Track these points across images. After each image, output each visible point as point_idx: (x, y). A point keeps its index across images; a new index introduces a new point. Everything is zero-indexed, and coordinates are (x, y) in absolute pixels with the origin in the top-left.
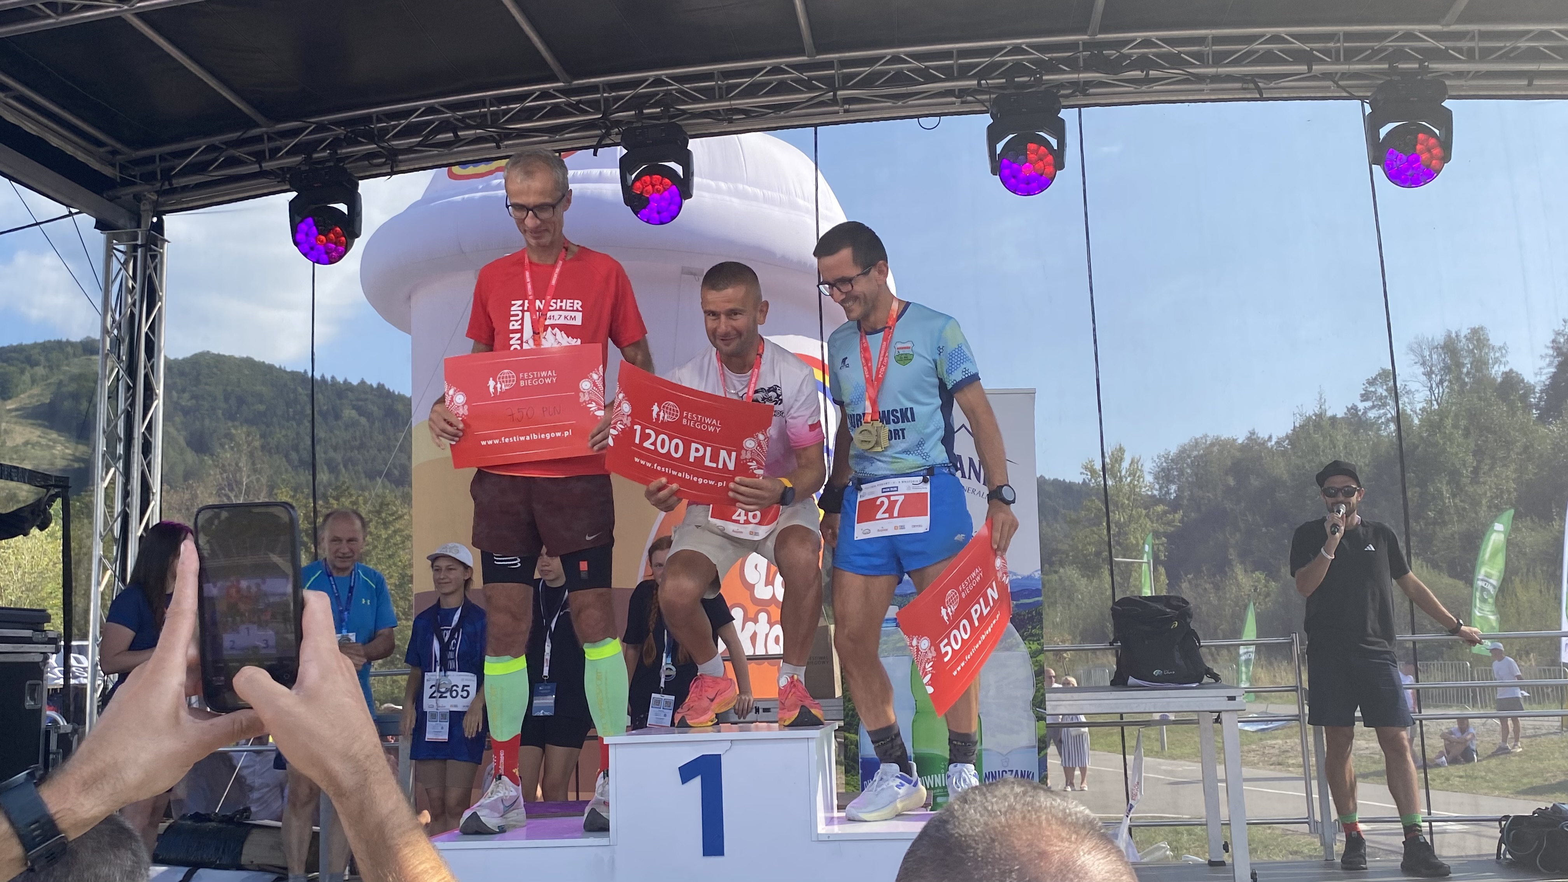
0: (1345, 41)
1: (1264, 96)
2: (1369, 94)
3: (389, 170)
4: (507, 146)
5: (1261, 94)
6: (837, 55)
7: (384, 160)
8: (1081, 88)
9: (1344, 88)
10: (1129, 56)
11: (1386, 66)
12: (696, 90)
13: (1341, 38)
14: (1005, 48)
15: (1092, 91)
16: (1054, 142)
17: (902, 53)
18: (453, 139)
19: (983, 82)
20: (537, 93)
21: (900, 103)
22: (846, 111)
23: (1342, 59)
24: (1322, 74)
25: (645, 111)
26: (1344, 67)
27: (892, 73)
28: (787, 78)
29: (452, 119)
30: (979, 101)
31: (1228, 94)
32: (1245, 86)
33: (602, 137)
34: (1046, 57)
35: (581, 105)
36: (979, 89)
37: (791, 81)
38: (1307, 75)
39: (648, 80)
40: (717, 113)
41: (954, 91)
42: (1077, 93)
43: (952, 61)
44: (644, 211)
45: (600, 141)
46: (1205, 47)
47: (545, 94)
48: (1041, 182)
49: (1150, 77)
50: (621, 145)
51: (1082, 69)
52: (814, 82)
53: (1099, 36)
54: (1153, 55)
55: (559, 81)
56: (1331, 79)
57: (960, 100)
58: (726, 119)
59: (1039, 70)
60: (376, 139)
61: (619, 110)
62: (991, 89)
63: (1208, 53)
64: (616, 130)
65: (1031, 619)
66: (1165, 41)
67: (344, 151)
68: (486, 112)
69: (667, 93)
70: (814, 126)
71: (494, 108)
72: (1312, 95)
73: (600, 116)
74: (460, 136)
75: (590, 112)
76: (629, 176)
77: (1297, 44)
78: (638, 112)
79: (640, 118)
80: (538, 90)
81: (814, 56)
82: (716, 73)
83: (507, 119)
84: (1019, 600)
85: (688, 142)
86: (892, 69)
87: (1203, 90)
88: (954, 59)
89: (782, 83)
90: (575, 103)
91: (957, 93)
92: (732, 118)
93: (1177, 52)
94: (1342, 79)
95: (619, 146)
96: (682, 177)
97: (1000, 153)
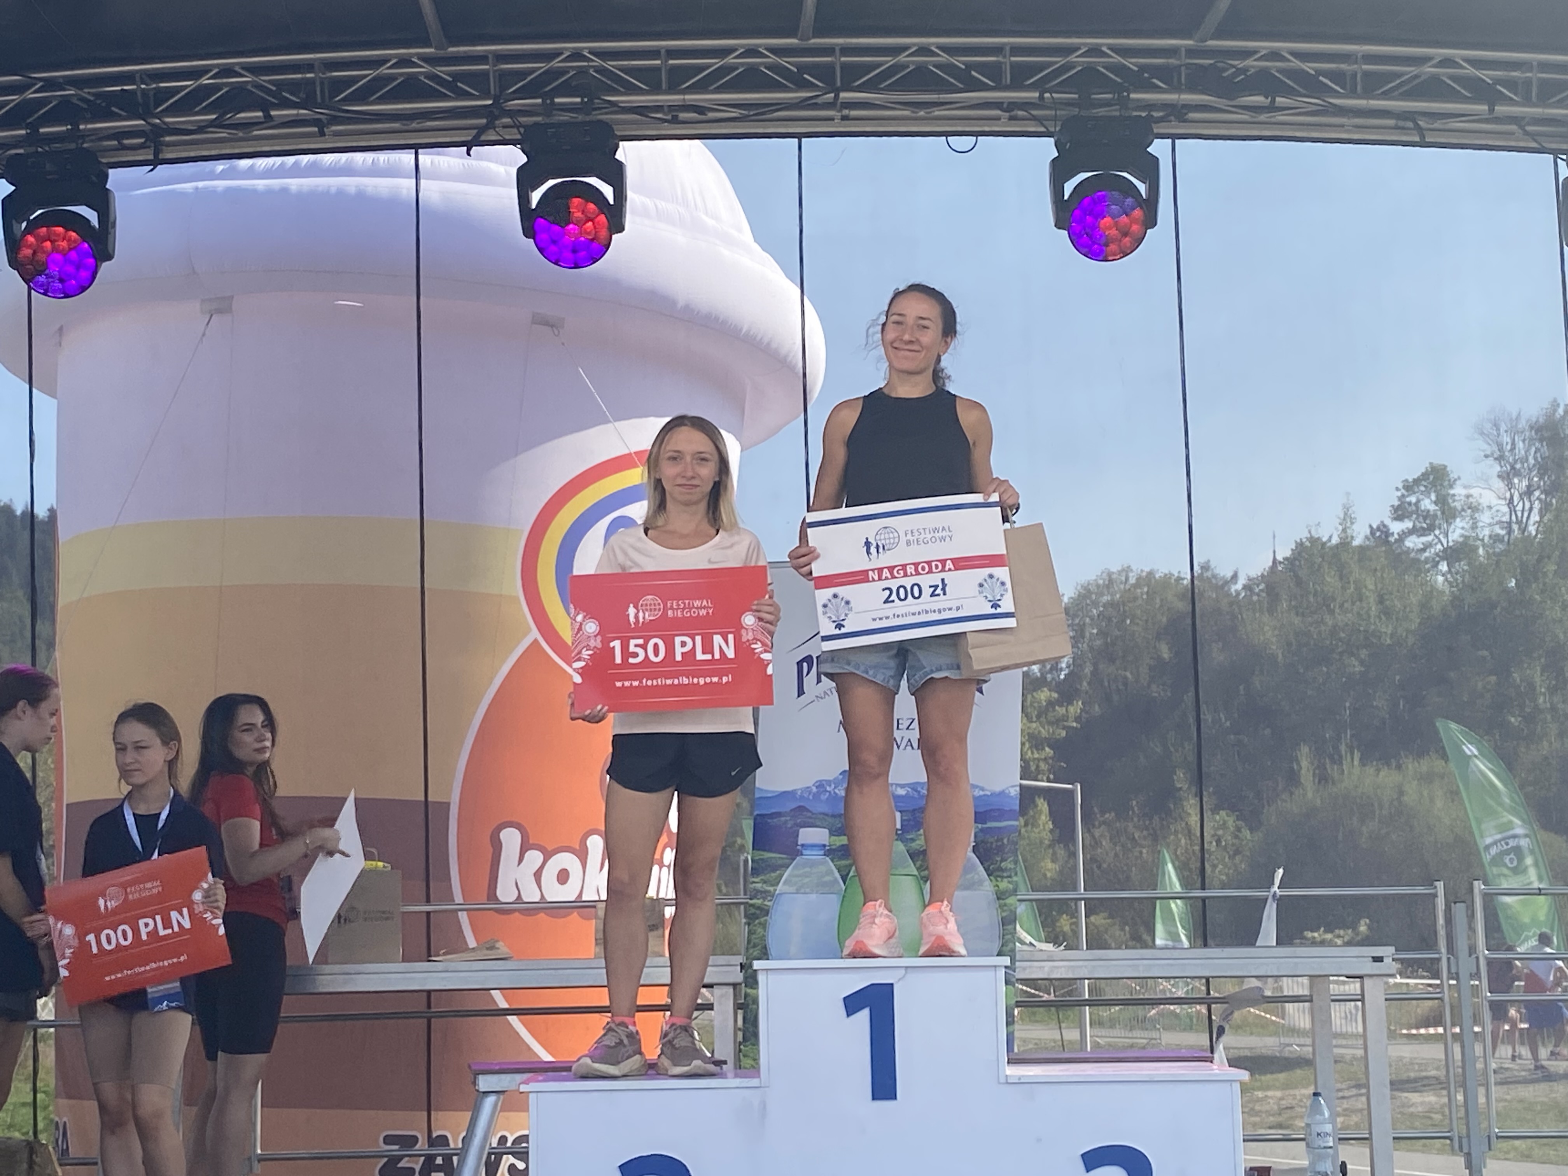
0: (1539, 72)
1: (1428, 140)
2: (1565, 147)
3: (151, 157)
4: (336, 134)
5: (1423, 136)
6: (841, 41)
7: (142, 140)
8: (1179, 112)
9: (1533, 136)
10: (1244, 70)
12: (624, 70)
13: (1536, 69)
14: (1079, 49)
15: (1192, 115)
16: (1142, 187)
17: (933, 44)
18: (262, 120)
19: (1047, 95)
20: (394, 61)
21: (922, 113)
22: (844, 118)
23: (1534, 99)
24: (1507, 117)
25: (557, 100)
26: (1540, 110)
27: (912, 67)
28: (761, 64)
29: (249, 87)
30: (1034, 119)
31: (1375, 133)
32: (1400, 123)
33: (482, 130)
34: (1131, 63)
35: (459, 84)
36: (1040, 104)
37: (766, 68)
38: (1487, 117)
39: (562, 54)
40: (658, 108)
41: (1002, 103)
42: (1172, 118)
43: (1000, 59)
44: (553, 248)
45: (478, 135)
46: (1349, 65)
47: (404, 62)
48: (1122, 244)
49: (1277, 105)
50: (515, 145)
51: (1183, 87)
52: (805, 76)
53: (1211, 43)
54: (1277, 71)
55: (430, 46)
56: (1516, 125)
57: (1007, 114)
58: (669, 117)
59: (1126, 85)
60: (141, 111)
61: (517, 95)
62: (1056, 105)
63: (1354, 75)
64: (507, 120)
65: (1000, 849)
66: (1296, 54)
67: (90, 126)
68: (311, 82)
69: (582, 71)
70: (799, 136)
71: (321, 75)
72: (1490, 143)
73: (490, 102)
74: (270, 116)
75: (474, 95)
76: (532, 192)
77: (1470, 71)
78: (548, 101)
79: (550, 109)
80: (395, 56)
81: (809, 39)
82: (663, 52)
83: (346, 97)
84: (986, 823)
85: (617, 147)
86: (913, 62)
87: (1343, 126)
88: (1005, 57)
89: (752, 70)
90: (450, 79)
91: (1005, 105)
92: (677, 116)
93: (1313, 73)
94: (1529, 124)
95: (512, 146)
96: (612, 202)
97: (1070, 196)
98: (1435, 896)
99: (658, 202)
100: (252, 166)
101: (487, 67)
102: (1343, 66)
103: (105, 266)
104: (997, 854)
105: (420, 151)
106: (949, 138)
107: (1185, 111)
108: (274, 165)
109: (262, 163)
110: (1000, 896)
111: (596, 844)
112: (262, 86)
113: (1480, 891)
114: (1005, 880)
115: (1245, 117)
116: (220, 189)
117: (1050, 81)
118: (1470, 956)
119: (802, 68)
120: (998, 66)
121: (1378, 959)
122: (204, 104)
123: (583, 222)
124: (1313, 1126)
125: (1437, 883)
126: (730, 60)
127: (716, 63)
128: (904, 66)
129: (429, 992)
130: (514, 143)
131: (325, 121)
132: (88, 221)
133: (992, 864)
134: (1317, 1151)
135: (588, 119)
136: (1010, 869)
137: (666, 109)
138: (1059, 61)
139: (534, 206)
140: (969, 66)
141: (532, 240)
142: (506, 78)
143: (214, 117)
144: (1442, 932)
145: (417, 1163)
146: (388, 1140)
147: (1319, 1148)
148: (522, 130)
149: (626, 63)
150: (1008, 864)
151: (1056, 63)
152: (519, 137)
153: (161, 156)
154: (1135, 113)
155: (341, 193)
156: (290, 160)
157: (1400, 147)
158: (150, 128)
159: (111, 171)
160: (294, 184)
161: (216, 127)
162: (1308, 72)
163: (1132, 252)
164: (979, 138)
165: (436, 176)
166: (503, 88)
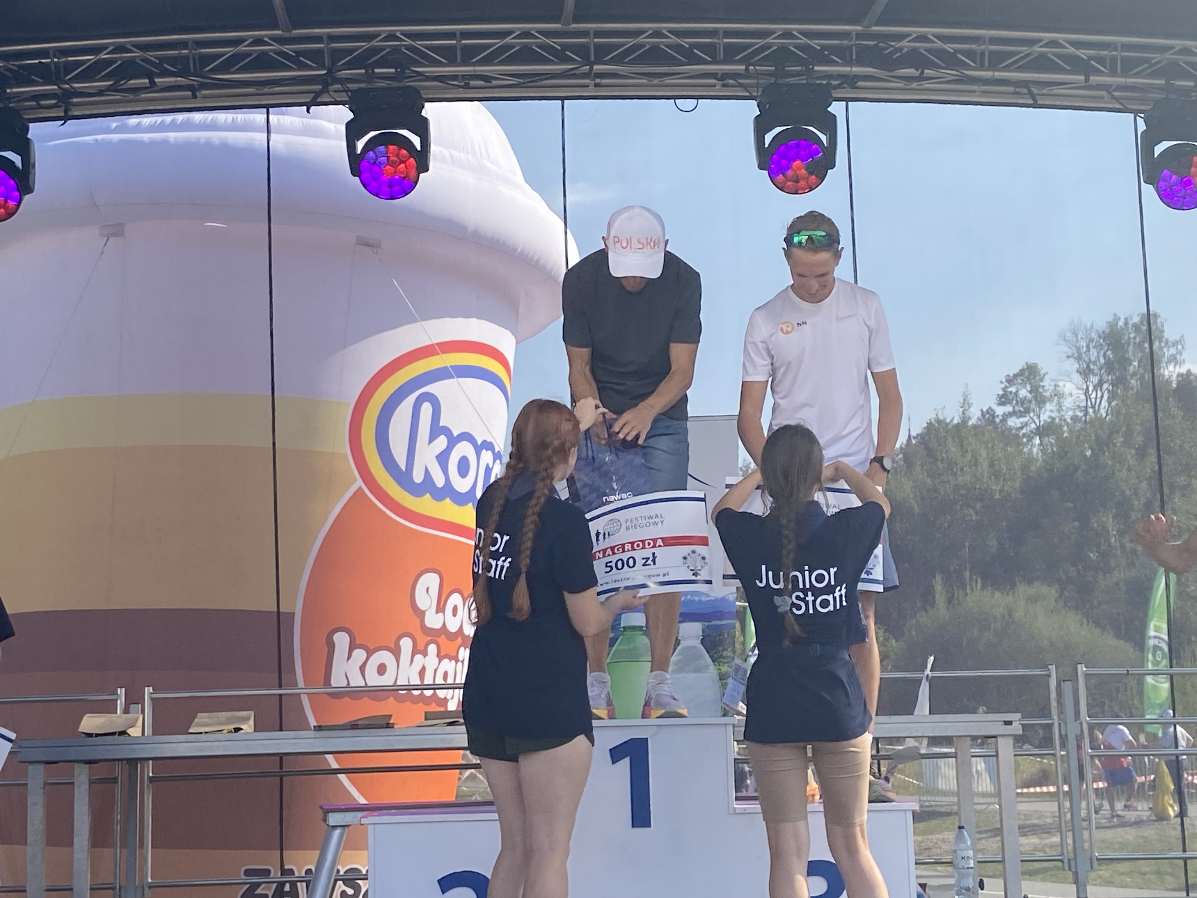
0: (1122, 51)
1: (1038, 103)
2: (1142, 107)
3: (62, 114)
4: (205, 97)
5: (1035, 100)
6: (594, 26)
7: (55, 101)
8: (851, 81)
9: (1118, 100)
10: (900, 49)
11: (1163, 82)
12: (428, 48)
13: (1119, 48)
14: (775, 32)
15: (860, 84)
16: (823, 138)
17: (665, 28)
18: (149, 85)
19: (751, 68)
20: (251, 40)
21: (656, 81)
22: (596, 85)
23: (1118, 71)
24: (1099, 85)
25: (377, 70)
26: (1123, 80)
27: (648, 47)
28: (533, 43)
29: (138, 60)
30: (741, 85)
31: (1000, 97)
32: (1018, 90)
33: (318, 94)
34: (815, 43)
35: (301, 58)
36: (746, 74)
37: (536, 46)
38: (1084, 84)
39: (380, 35)
40: (455, 77)
41: (717, 74)
42: (846, 85)
43: (716, 41)
44: (374, 184)
45: (315, 98)
46: (980, 46)
47: (259, 41)
48: (809, 181)
49: (925, 75)
50: (344, 105)
51: (854, 62)
52: (567, 53)
53: (874, 28)
54: (925, 50)
55: (279, 30)
56: (1106, 91)
57: (721, 82)
58: (462, 84)
59: (811, 60)
60: (54, 78)
61: (346, 67)
62: (758, 75)
63: (983, 54)
64: (338, 86)
65: (721, 642)
66: (940, 37)
67: (15, 90)
68: (186, 58)
69: (396, 50)
70: (563, 99)
71: (194, 51)
72: (1086, 105)
73: (325, 72)
74: (154, 82)
75: (311, 66)
76: (358, 141)
77: (1071, 50)
78: (370, 71)
79: (370, 77)
80: (251, 36)
81: (570, 24)
82: (458, 33)
83: (213, 68)
84: (710, 622)
85: (423, 107)
86: (648, 43)
87: (974, 92)
88: (719, 39)
89: (526, 48)
90: (294, 54)
91: (719, 76)
92: (469, 83)
93: (952, 51)
94: (1116, 90)
95: (341, 106)
96: (419, 149)
97: (769, 145)
98: (1049, 676)
99: (452, 152)
100: (139, 123)
101: (322, 45)
102: (973, 46)
103: (27, 198)
104: (720, 645)
105: (270, 109)
106: (677, 101)
107: (855, 80)
108: (156, 122)
109: (147, 120)
110: (722, 677)
111: (406, 644)
112: (148, 59)
113: (1083, 672)
114: (726, 665)
115: (900, 85)
116: (114, 141)
117: (753, 58)
118: (1076, 721)
119: (565, 47)
120: (712, 46)
121: (1008, 723)
122: (103, 74)
123: (397, 164)
124: (958, 852)
125: (1050, 667)
126: (508, 40)
127: (498, 43)
128: (643, 46)
129: (281, 756)
130: (343, 103)
131: (197, 87)
132: (13, 163)
133: (716, 653)
134: (962, 870)
135: (401, 85)
136: (729, 657)
137: (460, 77)
138: (761, 42)
139: (359, 152)
140: (693, 46)
141: (358, 178)
142: (337, 54)
143: (111, 83)
144: (1054, 704)
145: (270, 889)
146: (248, 873)
147: (963, 868)
148: (350, 94)
149: (429, 42)
150: (728, 653)
151: (758, 43)
152: (347, 99)
153: (70, 113)
154: (818, 82)
155: (209, 144)
156: (168, 118)
157: (1018, 108)
158: (61, 91)
159: (31, 125)
160: (172, 136)
161: (113, 91)
162: (949, 52)
163: (817, 187)
164: (700, 100)
165: (282, 130)
166: (334, 61)
